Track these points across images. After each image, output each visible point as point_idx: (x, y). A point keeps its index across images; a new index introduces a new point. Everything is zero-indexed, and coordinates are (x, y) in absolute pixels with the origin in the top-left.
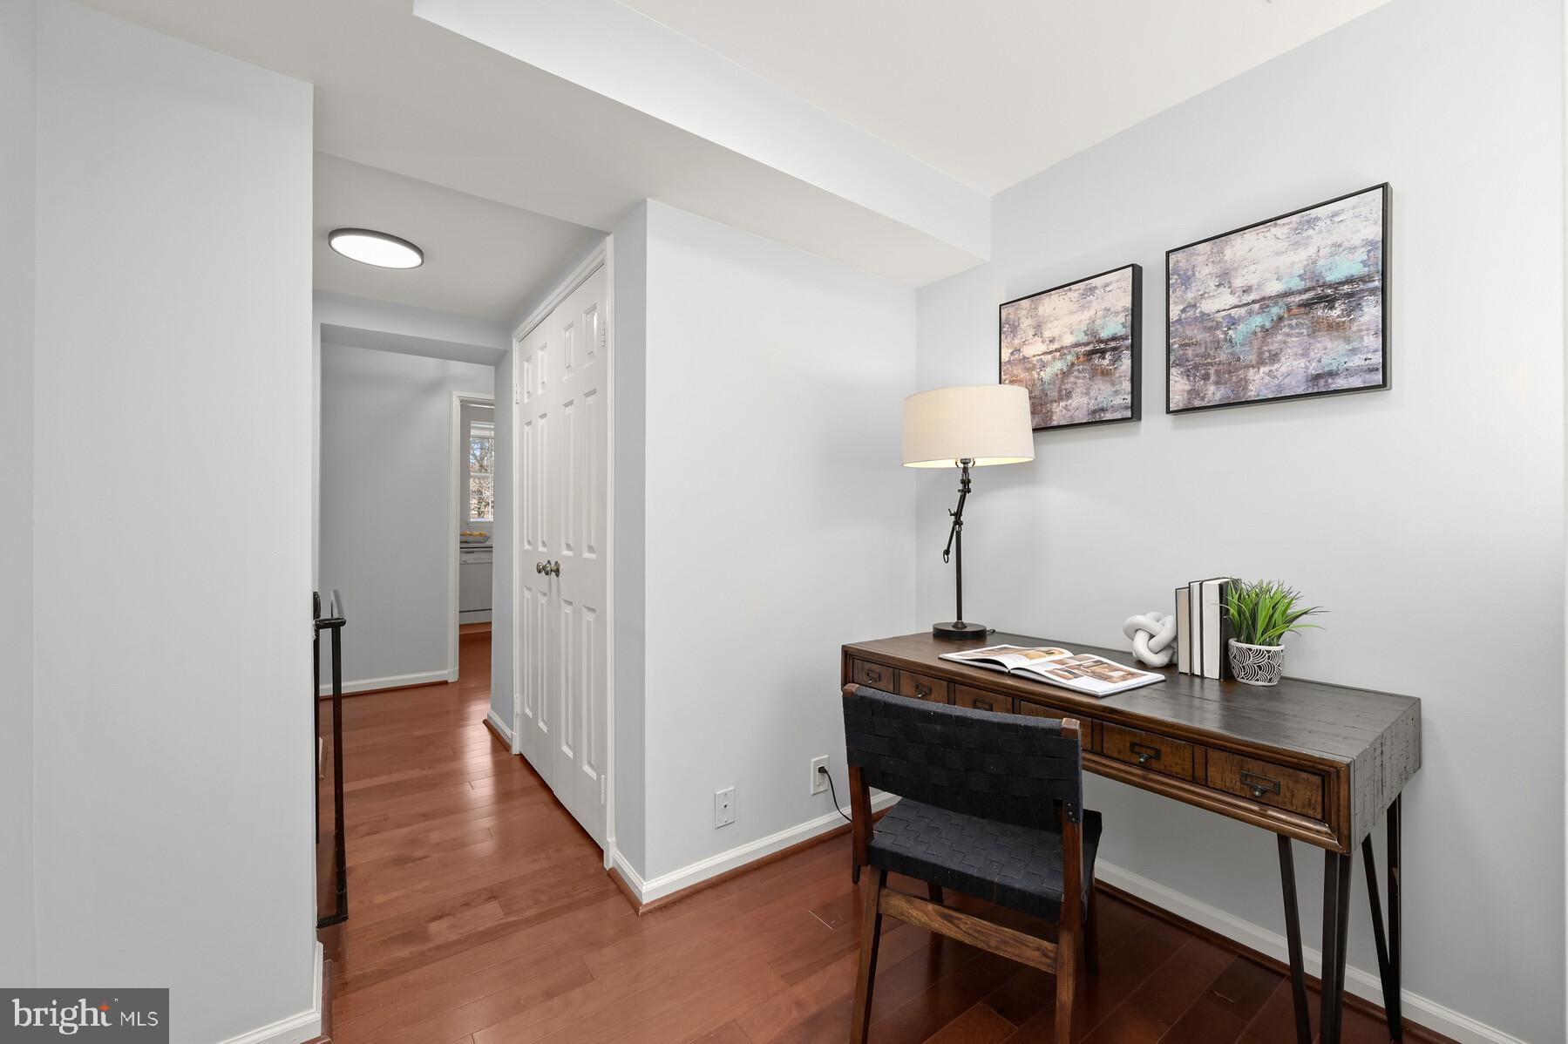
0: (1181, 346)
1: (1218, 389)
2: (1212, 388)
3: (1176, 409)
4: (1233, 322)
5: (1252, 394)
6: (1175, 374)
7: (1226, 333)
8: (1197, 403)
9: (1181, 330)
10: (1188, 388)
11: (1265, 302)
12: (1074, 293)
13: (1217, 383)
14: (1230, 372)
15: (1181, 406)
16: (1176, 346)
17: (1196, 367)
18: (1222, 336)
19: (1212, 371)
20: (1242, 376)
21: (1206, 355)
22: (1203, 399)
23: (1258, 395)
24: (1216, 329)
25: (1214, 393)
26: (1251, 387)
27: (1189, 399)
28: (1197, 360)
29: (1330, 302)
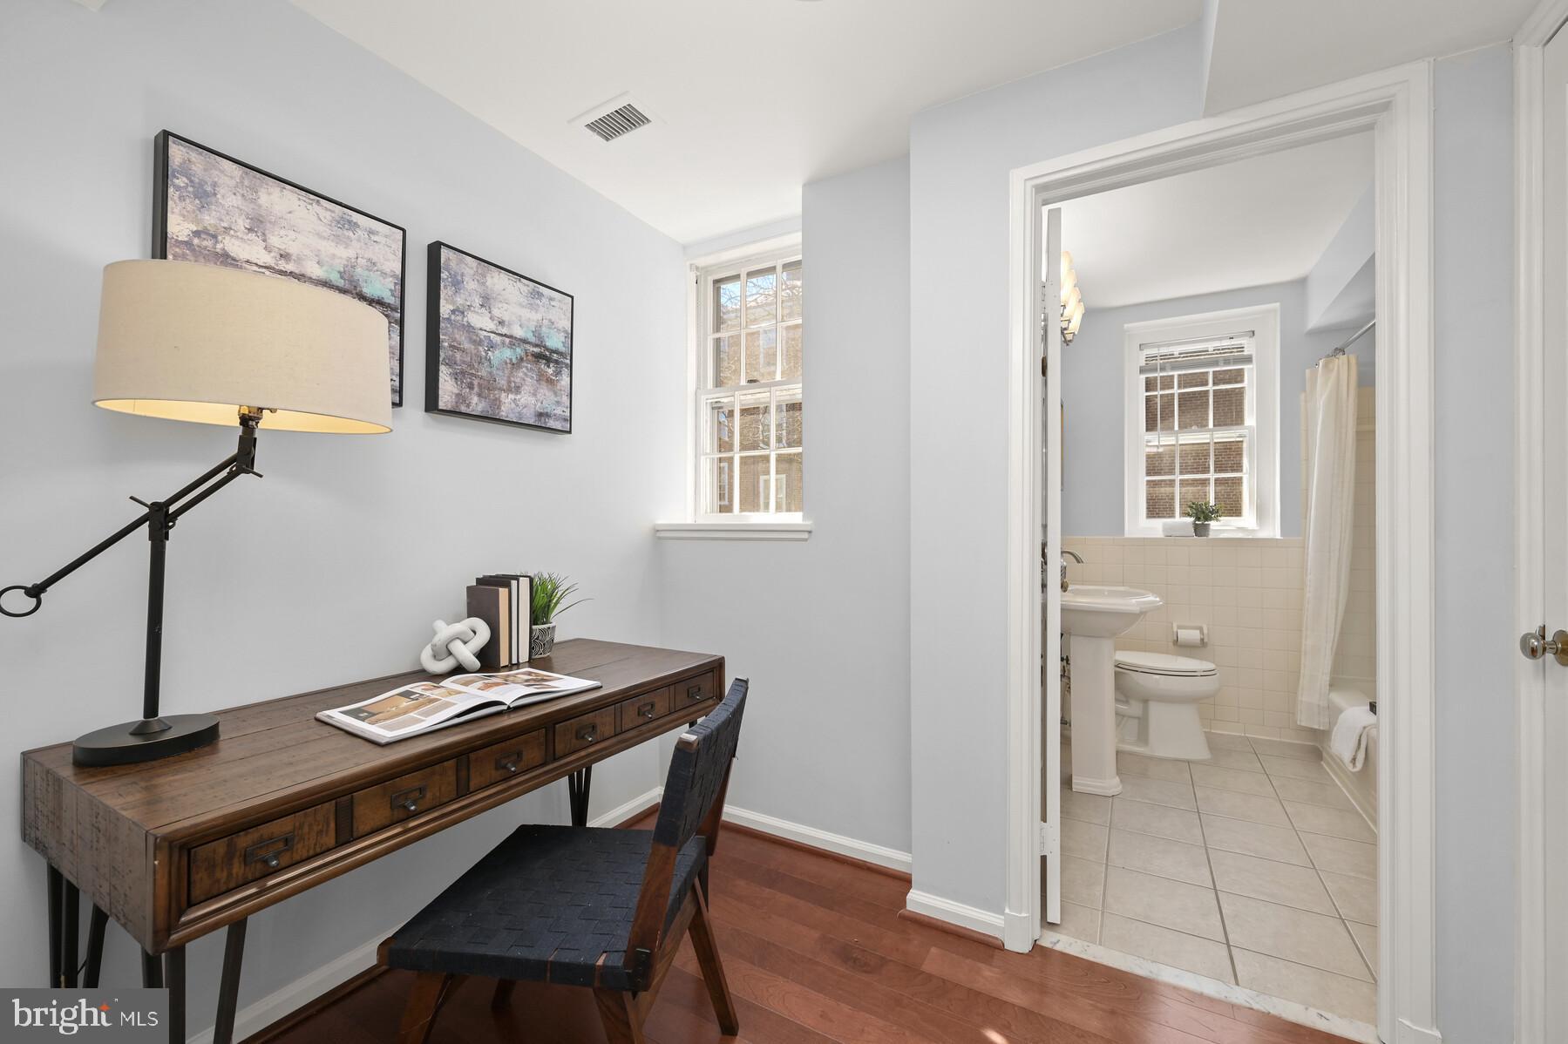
0: (451, 346)
1: (480, 401)
2: (475, 399)
3: (445, 408)
4: (492, 346)
5: (503, 414)
6: (445, 372)
7: (486, 352)
8: (463, 409)
9: (451, 330)
10: (456, 391)
11: (514, 341)
12: (327, 212)
13: (479, 395)
14: (488, 389)
15: (449, 407)
16: (446, 344)
17: (463, 373)
18: (484, 354)
19: (476, 382)
20: (497, 396)
21: (470, 365)
22: (468, 406)
23: (507, 417)
24: (479, 345)
25: (477, 405)
26: (502, 408)
27: (457, 403)
28: (464, 367)
29: (548, 360)
